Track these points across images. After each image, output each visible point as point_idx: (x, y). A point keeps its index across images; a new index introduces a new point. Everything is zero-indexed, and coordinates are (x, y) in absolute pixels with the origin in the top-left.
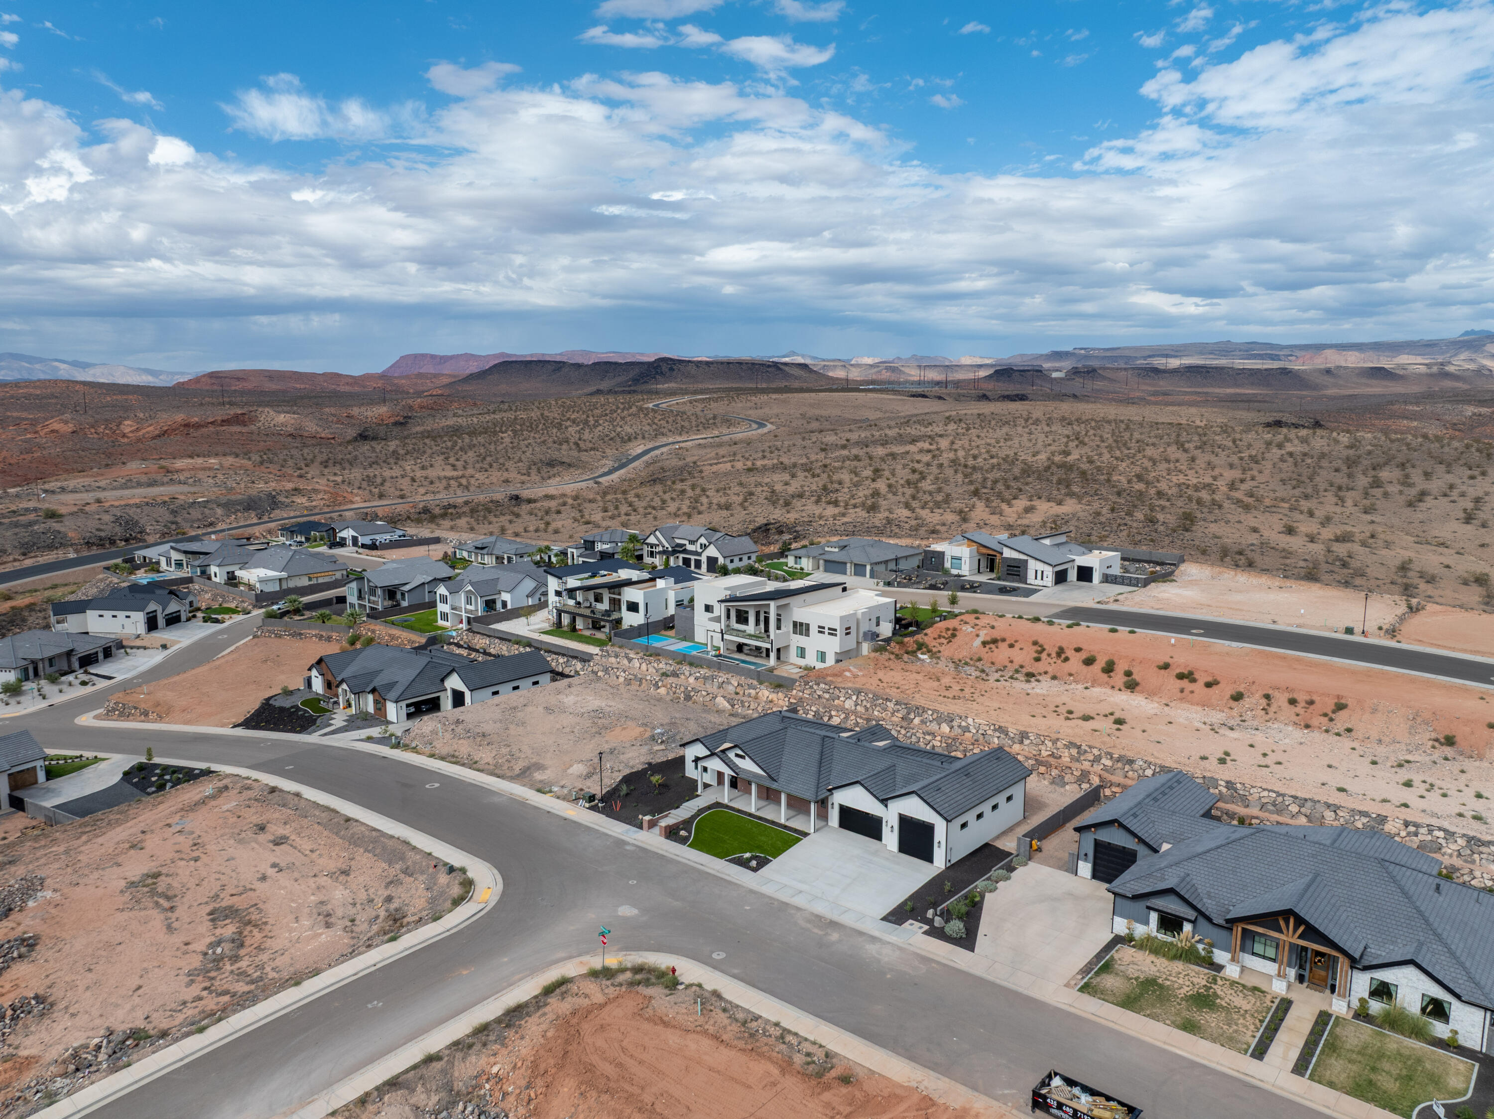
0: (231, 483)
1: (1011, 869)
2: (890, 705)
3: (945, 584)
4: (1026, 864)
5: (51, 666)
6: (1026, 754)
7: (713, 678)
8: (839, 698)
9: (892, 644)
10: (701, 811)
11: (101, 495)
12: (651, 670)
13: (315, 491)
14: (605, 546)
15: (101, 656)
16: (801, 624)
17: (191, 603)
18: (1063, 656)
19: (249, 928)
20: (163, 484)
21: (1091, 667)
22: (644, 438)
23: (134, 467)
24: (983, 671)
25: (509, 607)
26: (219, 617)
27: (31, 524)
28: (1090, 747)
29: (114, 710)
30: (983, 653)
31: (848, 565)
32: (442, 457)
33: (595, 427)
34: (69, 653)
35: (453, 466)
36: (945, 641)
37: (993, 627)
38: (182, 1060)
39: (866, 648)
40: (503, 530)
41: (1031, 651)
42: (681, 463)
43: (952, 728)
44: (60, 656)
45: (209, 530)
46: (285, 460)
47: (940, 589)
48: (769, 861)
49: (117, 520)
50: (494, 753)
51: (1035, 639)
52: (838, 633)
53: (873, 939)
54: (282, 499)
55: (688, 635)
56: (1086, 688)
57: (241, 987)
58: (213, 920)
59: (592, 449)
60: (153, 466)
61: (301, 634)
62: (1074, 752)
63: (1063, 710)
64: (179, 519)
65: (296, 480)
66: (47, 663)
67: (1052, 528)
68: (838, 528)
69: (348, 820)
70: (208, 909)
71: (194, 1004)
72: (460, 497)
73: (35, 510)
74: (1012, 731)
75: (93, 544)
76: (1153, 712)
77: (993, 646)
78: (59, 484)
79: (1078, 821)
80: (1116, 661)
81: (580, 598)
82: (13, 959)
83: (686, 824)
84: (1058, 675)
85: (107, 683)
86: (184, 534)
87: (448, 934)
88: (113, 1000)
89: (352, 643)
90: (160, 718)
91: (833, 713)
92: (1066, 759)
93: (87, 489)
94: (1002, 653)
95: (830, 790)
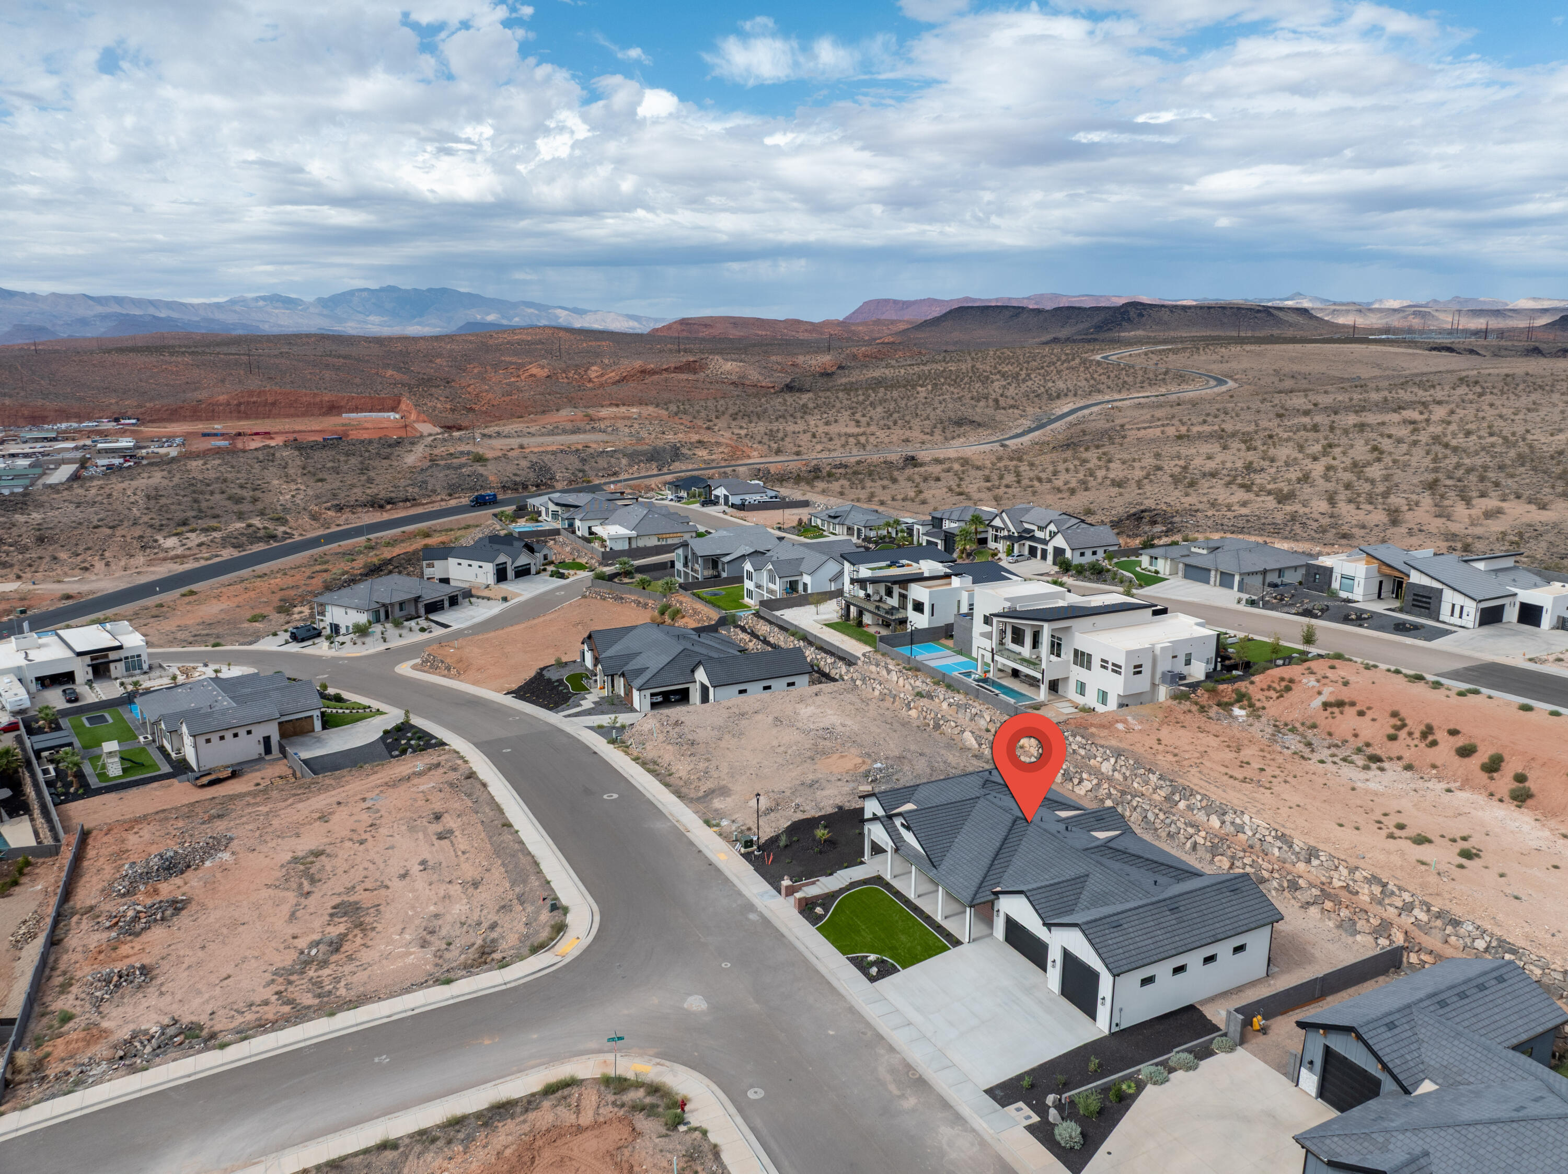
0: (643, 434)
1: (1205, 1053)
2: (1153, 778)
3: (1324, 610)
4: (1232, 1049)
5: (401, 610)
6: (1312, 878)
7: (966, 707)
8: (1095, 757)
9: (1199, 692)
10: (853, 885)
11: (525, 441)
12: (908, 686)
13: (718, 444)
14: (953, 525)
15: (446, 604)
16: (1083, 654)
17: (545, 557)
18: (1430, 738)
19: (356, 931)
20: (585, 432)
21: (1466, 760)
22: (1075, 395)
23: (566, 413)
24: (1309, 744)
25: (809, 591)
26: (566, 572)
27: (461, 466)
28: (1400, 889)
29: (427, 661)
30: (1322, 718)
31: (1213, 573)
32: (849, 412)
33: (1024, 381)
34: (417, 600)
35: (858, 422)
36: (1274, 694)
37: (1346, 684)
38: (189, 1076)
39: (1163, 692)
40: (872, 496)
41: (1386, 725)
42: (1108, 425)
43: (1223, 822)
44: (409, 600)
45: (612, 479)
46: (698, 412)
47: (1316, 617)
48: (894, 970)
49: (533, 466)
50: (692, 766)
51: (1395, 708)
52: (1123, 671)
53: (958, 1119)
54: (685, 451)
55: (964, 650)
56: (1449, 790)
57: (308, 1000)
58: (332, 915)
59: (1012, 407)
60: (579, 413)
61: (622, 598)
62: (1377, 890)
63: (1390, 822)
64: (586, 468)
65: (703, 431)
66: (397, 608)
67: (1512, 543)
68: (1225, 521)
69: (508, 825)
70: (337, 900)
71: (258, 1009)
72: (853, 456)
73: (468, 453)
74: (1298, 844)
75: (508, 488)
76: (1534, 844)
77: (1336, 710)
78: (497, 429)
79: (1310, 1013)
80: (1506, 757)
81: (870, 591)
82: (156, 920)
83: (826, 899)
84: (1416, 764)
85: (442, 631)
86: (589, 482)
87: (504, 987)
88: (199, 986)
89: (662, 613)
90: (458, 676)
91: (1085, 776)
92: (1364, 897)
93: (519, 435)
94: (1347, 722)
95: (997, 894)
